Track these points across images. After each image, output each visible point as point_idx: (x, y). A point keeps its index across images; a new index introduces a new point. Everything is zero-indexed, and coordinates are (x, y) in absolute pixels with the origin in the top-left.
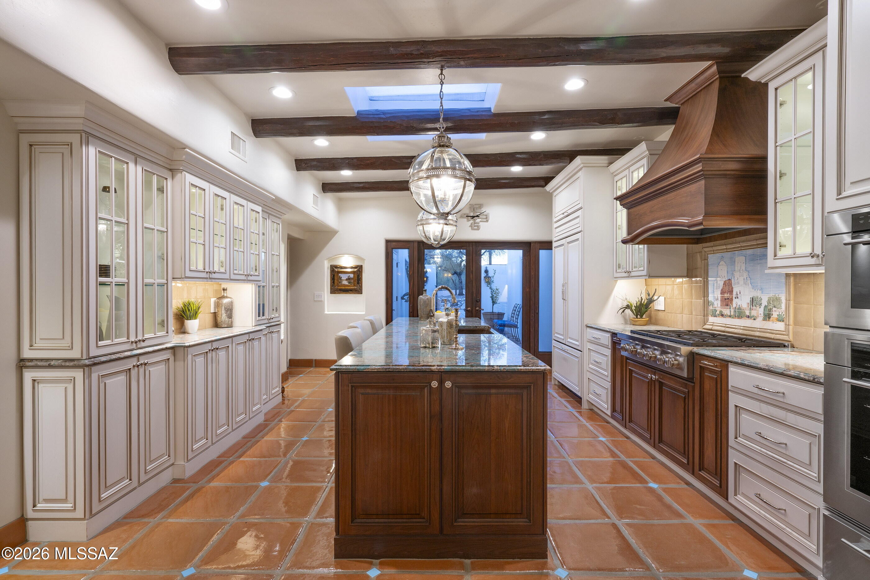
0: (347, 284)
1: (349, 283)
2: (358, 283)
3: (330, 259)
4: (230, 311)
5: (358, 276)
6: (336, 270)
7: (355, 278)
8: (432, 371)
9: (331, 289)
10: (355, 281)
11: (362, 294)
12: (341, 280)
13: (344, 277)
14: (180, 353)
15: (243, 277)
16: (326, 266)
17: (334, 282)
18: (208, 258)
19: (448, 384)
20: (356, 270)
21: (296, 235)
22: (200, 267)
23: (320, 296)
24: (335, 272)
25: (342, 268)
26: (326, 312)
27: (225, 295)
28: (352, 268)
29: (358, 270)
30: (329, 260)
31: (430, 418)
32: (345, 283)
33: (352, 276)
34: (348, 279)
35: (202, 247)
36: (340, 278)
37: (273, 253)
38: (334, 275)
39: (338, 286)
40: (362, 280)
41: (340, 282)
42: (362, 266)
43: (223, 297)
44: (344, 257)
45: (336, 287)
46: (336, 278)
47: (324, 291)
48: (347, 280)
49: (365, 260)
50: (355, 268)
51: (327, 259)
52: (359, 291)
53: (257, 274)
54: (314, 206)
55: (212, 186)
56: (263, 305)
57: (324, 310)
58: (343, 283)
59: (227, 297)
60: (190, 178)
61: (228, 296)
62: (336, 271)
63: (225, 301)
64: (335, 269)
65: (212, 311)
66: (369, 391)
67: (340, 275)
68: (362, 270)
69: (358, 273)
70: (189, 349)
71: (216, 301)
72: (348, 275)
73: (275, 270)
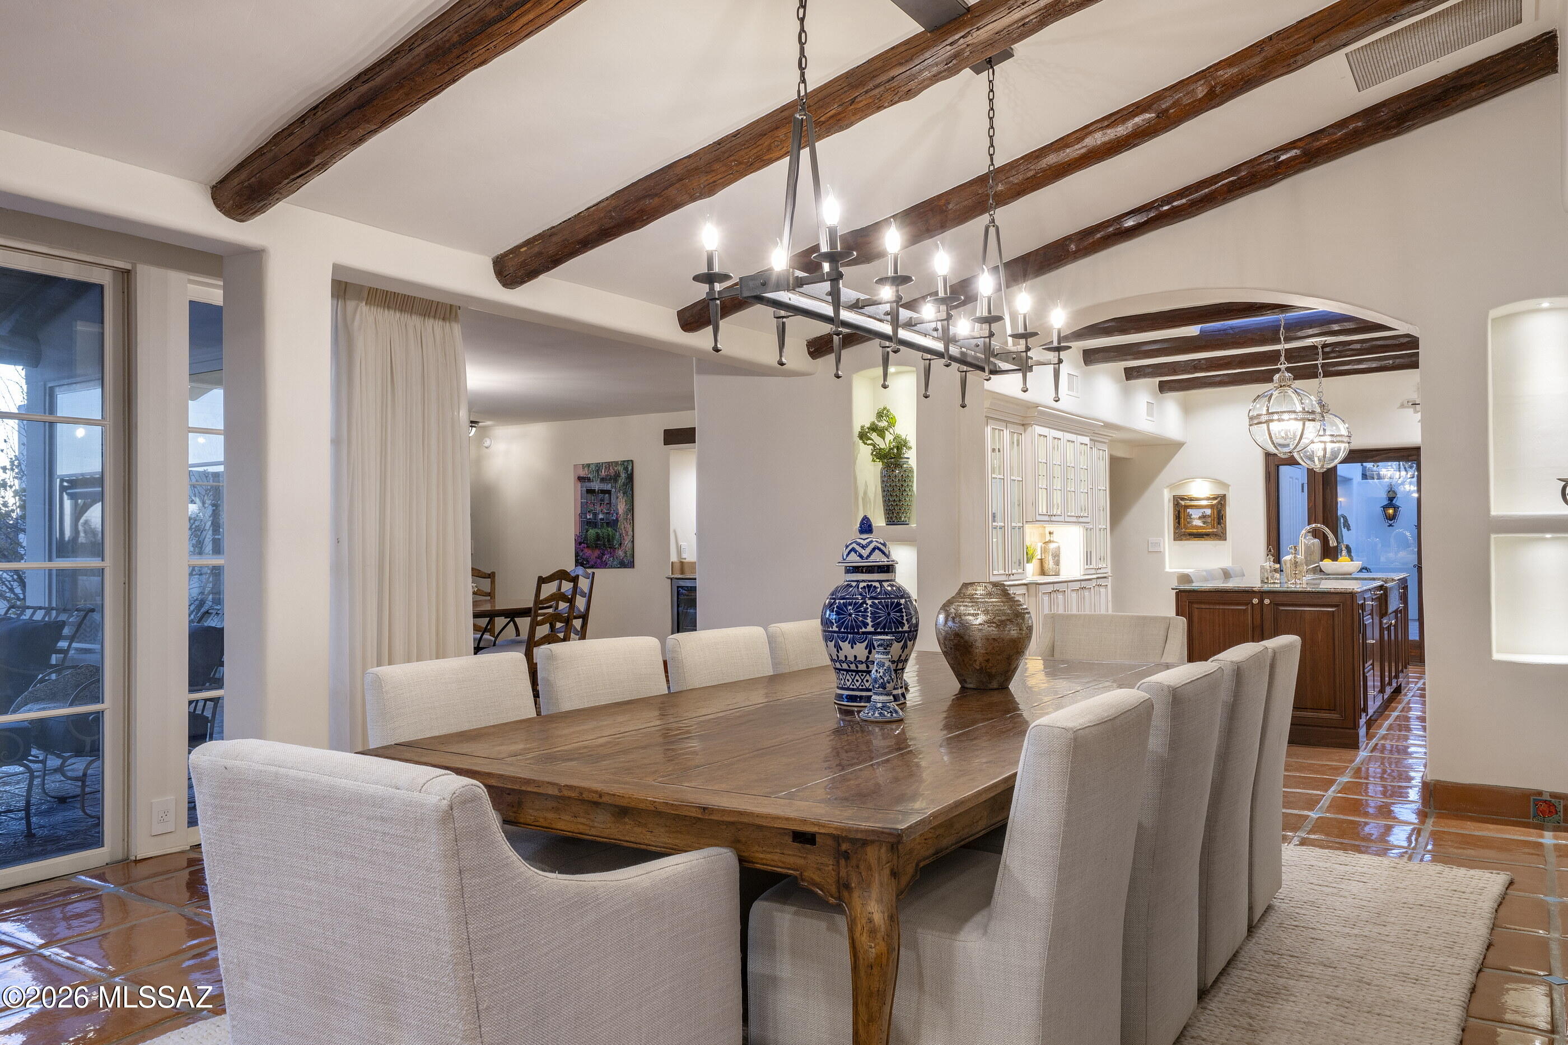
0: (1202, 525)
1: (1204, 523)
2: (1219, 523)
3: (1172, 486)
4: (1057, 557)
5: (1219, 512)
6: (1183, 503)
7: (1214, 515)
8: (1254, 592)
9: (1175, 533)
10: (1214, 520)
11: (1226, 540)
12: (1191, 518)
13: (1195, 514)
14: (1032, 588)
15: (1074, 519)
16: (1167, 496)
17: (1179, 523)
18: (1049, 504)
19: (1267, 601)
20: (1215, 502)
21: (1120, 454)
22: (1045, 512)
23: (1157, 544)
24: (1181, 508)
25: (1191, 500)
26: (1168, 569)
27: (1052, 539)
28: (1208, 499)
29: (1219, 503)
30: (1171, 489)
31: (1253, 628)
32: (1198, 523)
33: (1208, 512)
34: (1203, 517)
35: (1045, 491)
36: (1190, 516)
37: (1099, 488)
38: (1179, 512)
39: (1186, 529)
40: (1225, 517)
41: (1188, 523)
42: (1225, 495)
43: (1050, 541)
44: (1193, 483)
45: (1184, 530)
46: (1182, 516)
47: (1163, 537)
48: (1200, 518)
49: (1229, 486)
50: (1215, 498)
51: (1168, 486)
52: (1220, 535)
53: (1086, 515)
54: (1149, 418)
55: (1051, 430)
56: (1091, 552)
57: (1164, 567)
58: (1194, 523)
59: (1053, 542)
60: (1039, 430)
61: (1055, 540)
62: (1182, 506)
63: (1052, 546)
64: (1180, 502)
65: (1039, 557)
66: (1203, 606)
67: (1188, 510)
68: (1225, 502)
69: (1219, 506)
70: (1040, 586)
71: (1043, 545)
72: (1202, 510)
73: (1101, 509)
